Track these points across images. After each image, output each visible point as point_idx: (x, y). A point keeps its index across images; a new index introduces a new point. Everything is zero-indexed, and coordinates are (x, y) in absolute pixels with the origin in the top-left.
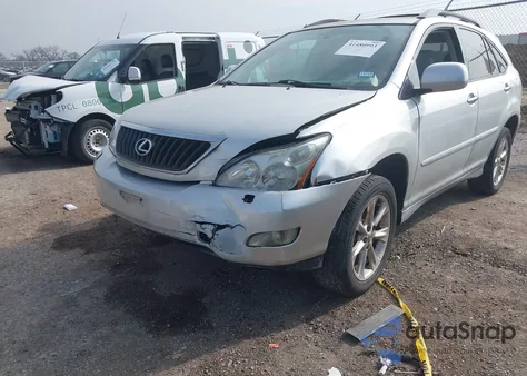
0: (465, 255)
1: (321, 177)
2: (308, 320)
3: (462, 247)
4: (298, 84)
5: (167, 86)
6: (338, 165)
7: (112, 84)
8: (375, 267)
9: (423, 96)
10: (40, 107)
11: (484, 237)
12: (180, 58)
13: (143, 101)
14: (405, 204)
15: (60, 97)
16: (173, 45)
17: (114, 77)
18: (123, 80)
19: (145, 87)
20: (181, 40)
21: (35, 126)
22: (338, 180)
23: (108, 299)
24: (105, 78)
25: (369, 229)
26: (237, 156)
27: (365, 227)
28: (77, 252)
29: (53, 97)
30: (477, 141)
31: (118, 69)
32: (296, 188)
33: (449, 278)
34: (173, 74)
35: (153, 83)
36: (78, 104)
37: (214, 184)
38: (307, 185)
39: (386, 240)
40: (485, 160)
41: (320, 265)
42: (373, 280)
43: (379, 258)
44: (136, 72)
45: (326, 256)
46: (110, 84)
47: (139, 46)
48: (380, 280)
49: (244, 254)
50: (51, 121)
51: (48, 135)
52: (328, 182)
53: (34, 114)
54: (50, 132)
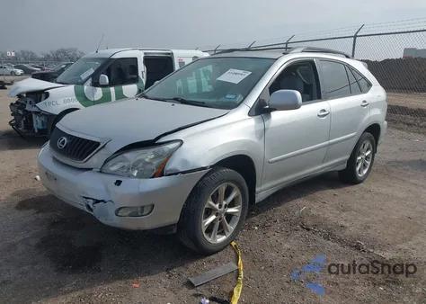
0: (308, 230)
1: (170, 170)
2: (167, 270)
3: (309, 223)
4: (183, 102)
5: (130, 89)
6: (185, 162)
7: (87, 87)
8: (229, 235)
9: (272, 113)
10: (33, 102)
11: (331, 217)
12: (142, 68)
13: (110, 100)
14: (257, 189)
15: (47, 95)
16: (136, 59)
17: (89, 82)
18: (96, 84)
19: (112, 89)
20: (143, 55)
21: (28, 115)
22: (183, 173)
23: (38, 246)
24: (83, 83)
25: (220, 206)
26: (118, 152)
27: (217, 206)
28: (32, 211)
29: (43, 96)
30: (330, 144)
31: (92, 76)
32: (153, 177)
33: (286, 246)
34: (135, 80)
35: (118, 87)
36: (61, 102)
37: (100, 172)
38: (161, 175)
39: (239, 215)
40: (347, 157)
41: (175, 231)
42: (226, 244)
43: (231, 228)
44: (105, 79)
45: (180, 225)
46: (85, 87)
47: (110, 59)
48: (233, 244)
49: (115, 221)
50: (39, 113)
51: (38, 123)
52: (176, 174)
53: (28, 108)
54: (39, 121)
